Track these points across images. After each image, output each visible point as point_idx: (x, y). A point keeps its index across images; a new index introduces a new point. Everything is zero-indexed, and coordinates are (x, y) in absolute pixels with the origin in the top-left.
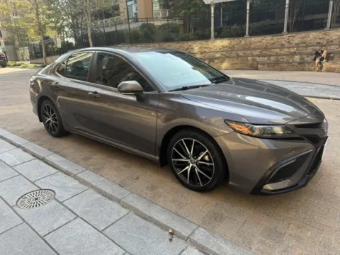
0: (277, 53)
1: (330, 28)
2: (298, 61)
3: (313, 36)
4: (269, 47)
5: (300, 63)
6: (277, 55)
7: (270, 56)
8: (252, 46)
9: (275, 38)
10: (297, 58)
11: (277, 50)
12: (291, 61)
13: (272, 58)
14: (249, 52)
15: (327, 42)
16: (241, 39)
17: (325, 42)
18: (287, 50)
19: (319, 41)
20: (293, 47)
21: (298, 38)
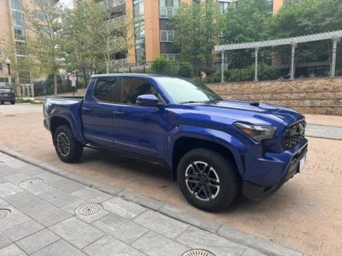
0: (287, 97)
1: (335, 75)
2: (309, 105)
3: (319, 83)
4: (279, 91)
5: (311, 107)
6: (287, 99)
7: (281, 100)
8: (262, 90)
9: (284, 83)
10: (307, 102)
11: (287, 95)
12: (302, 104)
13: (284, 102)
14: (260, 95)
15: (334, 89)
16: (250, 84)
17: (331, 88)
18: (297, 94)
19: (326, 87)
20: (302, 93)
21: (305, 84)
